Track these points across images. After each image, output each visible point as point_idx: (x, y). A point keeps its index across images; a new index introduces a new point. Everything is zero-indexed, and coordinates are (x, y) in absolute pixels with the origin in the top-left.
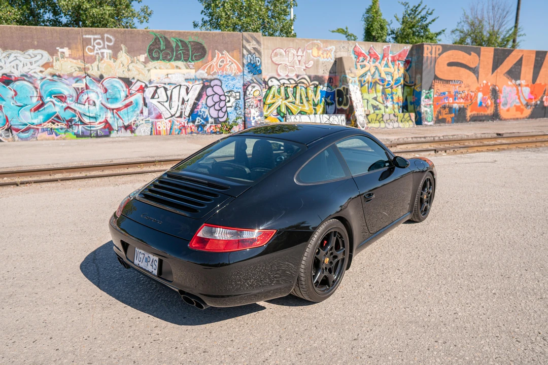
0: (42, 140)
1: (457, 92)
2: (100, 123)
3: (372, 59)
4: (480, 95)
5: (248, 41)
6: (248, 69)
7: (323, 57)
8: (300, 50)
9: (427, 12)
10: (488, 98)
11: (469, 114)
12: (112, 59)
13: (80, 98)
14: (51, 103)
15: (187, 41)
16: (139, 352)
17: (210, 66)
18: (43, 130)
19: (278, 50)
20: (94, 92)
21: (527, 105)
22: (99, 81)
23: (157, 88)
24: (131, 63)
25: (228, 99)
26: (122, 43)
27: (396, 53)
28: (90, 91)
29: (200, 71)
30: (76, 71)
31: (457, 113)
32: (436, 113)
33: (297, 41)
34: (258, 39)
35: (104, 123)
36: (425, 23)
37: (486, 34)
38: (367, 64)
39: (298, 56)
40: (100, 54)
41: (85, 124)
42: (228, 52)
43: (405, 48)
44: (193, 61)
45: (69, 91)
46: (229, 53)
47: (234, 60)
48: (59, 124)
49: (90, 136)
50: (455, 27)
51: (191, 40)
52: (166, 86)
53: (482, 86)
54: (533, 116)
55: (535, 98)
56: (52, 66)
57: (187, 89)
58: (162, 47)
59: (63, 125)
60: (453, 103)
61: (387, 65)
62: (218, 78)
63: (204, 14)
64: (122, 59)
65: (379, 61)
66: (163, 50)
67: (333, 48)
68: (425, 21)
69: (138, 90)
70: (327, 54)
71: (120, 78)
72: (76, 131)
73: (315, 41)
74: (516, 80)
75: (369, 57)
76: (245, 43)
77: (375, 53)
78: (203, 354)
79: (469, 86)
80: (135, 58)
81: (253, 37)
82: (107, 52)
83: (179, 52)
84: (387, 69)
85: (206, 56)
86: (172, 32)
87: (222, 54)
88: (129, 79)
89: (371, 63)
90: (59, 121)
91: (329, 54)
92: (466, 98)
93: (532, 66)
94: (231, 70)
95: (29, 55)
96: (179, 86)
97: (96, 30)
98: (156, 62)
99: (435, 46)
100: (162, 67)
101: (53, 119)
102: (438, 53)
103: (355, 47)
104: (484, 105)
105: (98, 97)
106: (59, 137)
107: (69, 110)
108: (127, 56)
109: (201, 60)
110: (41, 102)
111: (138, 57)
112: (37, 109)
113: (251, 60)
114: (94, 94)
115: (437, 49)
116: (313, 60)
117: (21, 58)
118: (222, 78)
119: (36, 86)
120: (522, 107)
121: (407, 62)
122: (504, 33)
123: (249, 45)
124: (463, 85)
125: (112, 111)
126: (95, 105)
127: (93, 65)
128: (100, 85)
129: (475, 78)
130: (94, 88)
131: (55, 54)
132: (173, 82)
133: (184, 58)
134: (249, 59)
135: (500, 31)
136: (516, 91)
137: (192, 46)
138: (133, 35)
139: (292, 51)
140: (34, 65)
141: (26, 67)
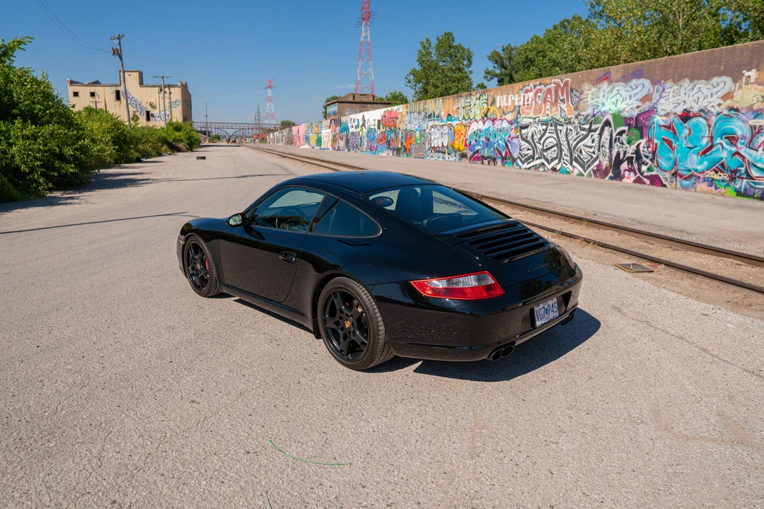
0: (700, 192)
13: (754, 140)
14: (720, 146)
18: (705, 180)
30: (758, 101)
41: (752, 178)
45: (743, 130)
48: (722, 174)
49: (752, 196)
56: (732, 97)
59: (725, 176)
72: (738, 187)
90: (723, 170)
95: (712, 84)
101: (717, 167)
106: (718, 191)
107: (737, 157)
110: (710, 144)
112: (704, 153)
117: (704, 89)
119: (710, 123)
131: (739, 81)
140: (714, 97)
141: (706, 100)
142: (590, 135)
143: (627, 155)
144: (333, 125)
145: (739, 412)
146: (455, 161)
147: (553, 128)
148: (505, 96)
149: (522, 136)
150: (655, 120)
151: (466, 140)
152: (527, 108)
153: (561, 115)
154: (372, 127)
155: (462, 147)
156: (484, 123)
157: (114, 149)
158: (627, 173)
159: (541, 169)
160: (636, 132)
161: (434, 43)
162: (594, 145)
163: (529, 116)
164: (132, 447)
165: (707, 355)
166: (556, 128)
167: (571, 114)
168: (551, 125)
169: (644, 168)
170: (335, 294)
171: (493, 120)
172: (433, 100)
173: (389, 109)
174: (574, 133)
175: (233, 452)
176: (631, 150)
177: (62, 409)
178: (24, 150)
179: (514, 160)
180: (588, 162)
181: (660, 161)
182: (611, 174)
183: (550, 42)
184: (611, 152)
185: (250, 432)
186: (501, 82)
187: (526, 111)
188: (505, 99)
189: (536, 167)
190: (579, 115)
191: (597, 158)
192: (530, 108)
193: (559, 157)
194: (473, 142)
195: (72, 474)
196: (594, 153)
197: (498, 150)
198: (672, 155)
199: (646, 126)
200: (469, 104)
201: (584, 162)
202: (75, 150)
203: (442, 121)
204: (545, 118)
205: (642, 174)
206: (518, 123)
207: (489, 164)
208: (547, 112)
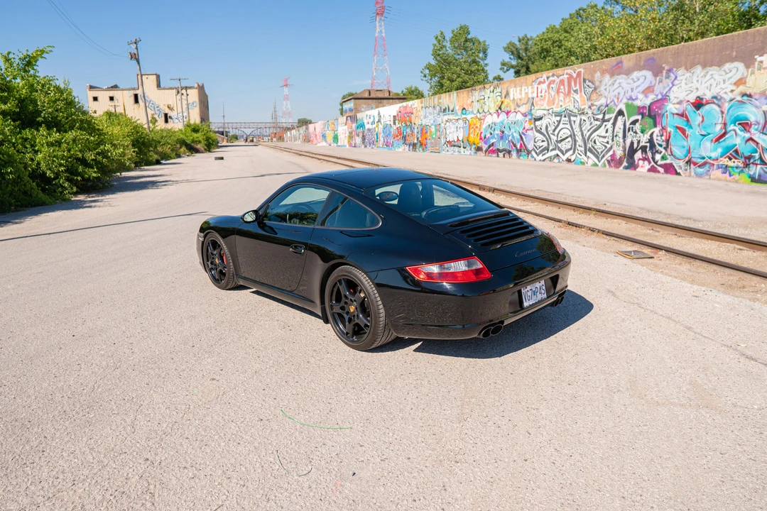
0: (714, 179)
14: (733, 132)
18: (719, 167)
41: (765, 164)
45: (756, 116)
48: (736, 161)
56: (745, 83)
59: (739, 163)
72: (752, 173)
90: (737, 157)
95: (725, 71)
101: (731, 154)
106: (732, 177)
107: (750, 143)
110: (724, 131)
112: (718, 140)
117: (717, 76)
119: (723, 110)
131: (752, 66)
140: (727, 83)
141: (719, 87)
142: (604, 125)
143: (641, 144)
144: (349, 121)
145: (710, 381)
146: (470, 154)
147: (567, 119)
148: (518, 89)
149: (536, 127)
150: (668, 108)
151: (481, 133)
152: (541, 100)
153: (574, 106)
154: (388, 123)
155: (477, 140)
156: (498, 116)
157: (134, 152)
158: (641, 162)
159: (556, 160)
160: (650, 121)
161: (449, 36)
162: (607, 134)
163: (543, 108)
164: (161, 417)
165: (690, 333)
166: (570, 118)
167: (584, 105)
168: (565, 116)
169: (658, 157)
170: (340, 281)
171: (508, 113)
172: (447, 94)
173: (404, 104)
174: (588, 123)
175: (248, 420)
176: (644, 139)
177: (98, 387)
178: (49, 156)
179: (529, 153)
180: (602, 152)
181: (673, 149)
182: (625, 164)
183: (566, 31)
184: (624, 141)
185: (263, 403)
186: (517, 73)
187: (539, 103)
188: (518, 91)
189: (551, 159)
190: (592, 105)
191: (611, 147)
192: (544, 100)
193: (574, 148)
194: (488, 135)
195: (110, 439)
196: (608, 143)
197: (513, 143)
198: (685, 143)
199: (659, 115)
200: (483, 98)
201: (598, 153)
202: (97, 154)
203: (457, 115)
204: (558, 110)
205: (656, 163)
206: (532, 115)
207: (504, 157)
208: (561, 103)
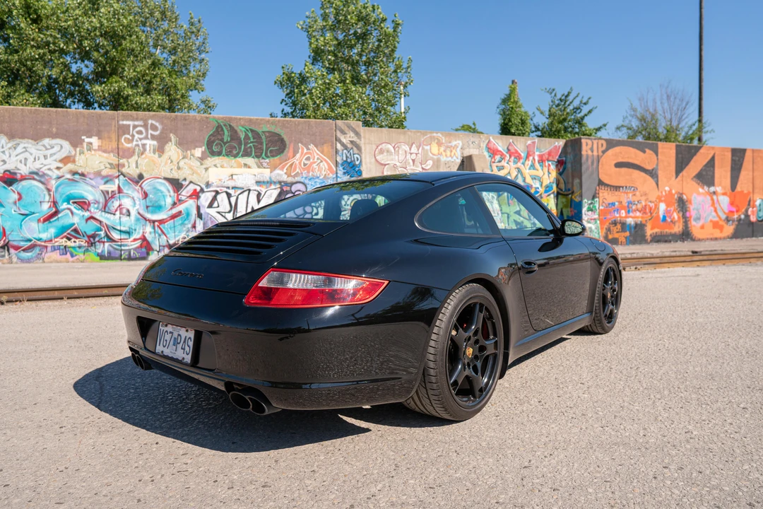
0: (51, 262)
1: (630, 203)
2: (135, 240)
3: (513, 158)
4: (662, 207)
5: (343, 132)
6: (343, 169)
7: (446, 155)
8: (414, 145)
9: (581, 102)
10: (674, 210)
11: (649, 232)
12: (157, 153)
13: (109, 204)
14: (68, 212)
15: (260, 131)
16: (150, 487)
17: (291, 165)
18: (54, 249)
19: (384, 145)
20: (128, 196)
21: (727, 220)
22: (137, 183)
23: (217, 193)
24: (183, 158)
25: (315, 211)
26: (171, 132)
27: (545, 151)
28: (123, 196)
29: (278, 171)
30: (106, 168)
31: (633, 230)
32: (604, 230)
33: (410, 133)
34: (357, 129)
35: (140, 241)
36: (579, 116)
37: (662, 131)
38: (506, 165)
39: (411, 154)
40: (140, 146)
41: (114, 241)
42: (316, 146)
43: (557, 143)
44: (268, 157)
45: (93, 195)
46: (317, 148)
47: (325, 157)
48: (77, 241)
49: (120, 258)
50: (620, 123)
51: (265, 129)
52: (230, 191)
53: (664, 193)
54: (736, 235)
55: (737, 211)
56: (74, 161)
57: (259, 195)
58: (226, 137)
59: (82, 242)
60: (626, 217)
61: (533, 167)
62: (302, 180)
63: (284, 103)
64: (170, 153)
65: (521, 161)
66: (227, 142)
67: (459, 143)
68: (579, 113)
69: (189, 196)
70: (451, 151)
71: (166, 179)
72: (100, 251)
73: (435, 134)
74: (709, 187)
75: (508, 156)
76: (339, 134)
77: (516, 150)
78: (261, 489)
79: (646, 194)
80: (189, 152)
81: (349, 127)
82: (151, 143)
83: (249, 145)
84: (533, 172)
85: (285, 151)
86: (240, 119)
87: (308, 149)
88: (178, 180)
89: (511, 163)
90: (78, 236)
91: (454, 151)
92: (643, 210)
93: (729, 168)
94: (320, 170)
95: (44, 146)
96: (248, 192)
97: (137, 115)
98: (216, 158)
99: (597, 141)
100: (225, 165)
101: (68, 234)
102: (601, 149)
103: (489, 141)
104: (669, 220)
105: (135, 204)
106: (75, 258)
107: (92, 221)
108: (178, 150)
109: (279, 156)
110: (54, 210)
111: (193, 151)
112: (48, 219)
113: (347, 157)
114: (130, 199)
115: (600, 146)
116: (432, 159)
117: (33, 150)
118: (307, 181)
119: (49, 187)
120: (721, 223)
121: (560, 163)
122: (686, 129)
123: (345, 138)
124: (638, 193)
125: (152, 224)
126: (129, 215)
127: (130, 160)
128: (138, 187)
129: (654, 184)
130: (130, 192)
131: (79, 146)
132: (239, 185)
133: (255, 153)
134: (344, 156)
135: (680, 126)
136: (710, 202)
137: (267, 137)
138: (187, 122)
139: (403, 147)
140: (50, 159)
141: (38, 162)
